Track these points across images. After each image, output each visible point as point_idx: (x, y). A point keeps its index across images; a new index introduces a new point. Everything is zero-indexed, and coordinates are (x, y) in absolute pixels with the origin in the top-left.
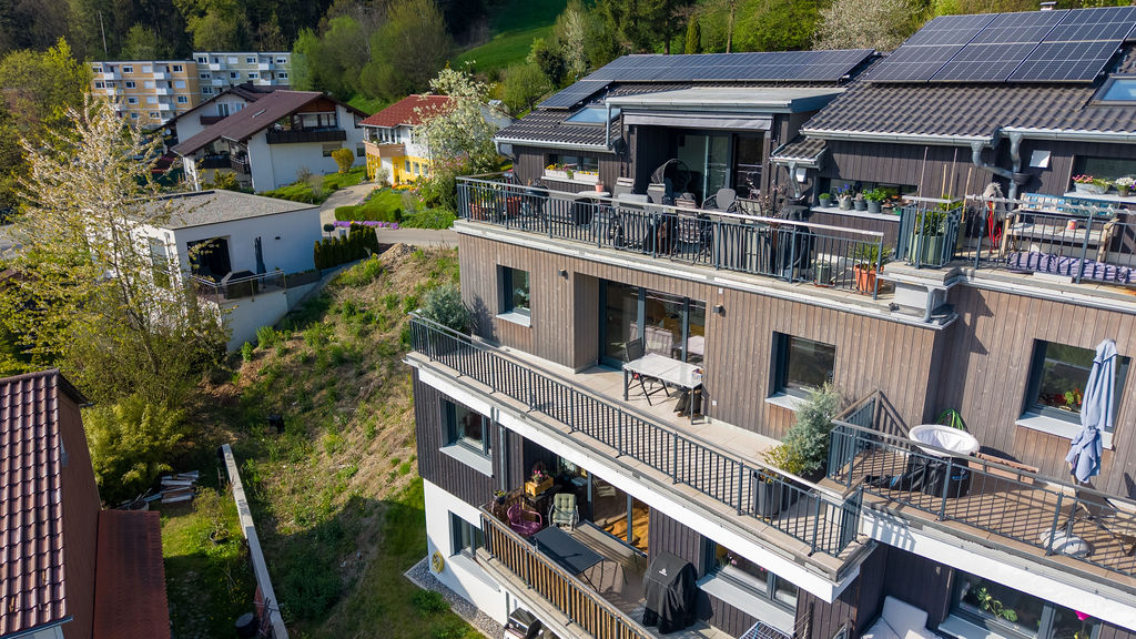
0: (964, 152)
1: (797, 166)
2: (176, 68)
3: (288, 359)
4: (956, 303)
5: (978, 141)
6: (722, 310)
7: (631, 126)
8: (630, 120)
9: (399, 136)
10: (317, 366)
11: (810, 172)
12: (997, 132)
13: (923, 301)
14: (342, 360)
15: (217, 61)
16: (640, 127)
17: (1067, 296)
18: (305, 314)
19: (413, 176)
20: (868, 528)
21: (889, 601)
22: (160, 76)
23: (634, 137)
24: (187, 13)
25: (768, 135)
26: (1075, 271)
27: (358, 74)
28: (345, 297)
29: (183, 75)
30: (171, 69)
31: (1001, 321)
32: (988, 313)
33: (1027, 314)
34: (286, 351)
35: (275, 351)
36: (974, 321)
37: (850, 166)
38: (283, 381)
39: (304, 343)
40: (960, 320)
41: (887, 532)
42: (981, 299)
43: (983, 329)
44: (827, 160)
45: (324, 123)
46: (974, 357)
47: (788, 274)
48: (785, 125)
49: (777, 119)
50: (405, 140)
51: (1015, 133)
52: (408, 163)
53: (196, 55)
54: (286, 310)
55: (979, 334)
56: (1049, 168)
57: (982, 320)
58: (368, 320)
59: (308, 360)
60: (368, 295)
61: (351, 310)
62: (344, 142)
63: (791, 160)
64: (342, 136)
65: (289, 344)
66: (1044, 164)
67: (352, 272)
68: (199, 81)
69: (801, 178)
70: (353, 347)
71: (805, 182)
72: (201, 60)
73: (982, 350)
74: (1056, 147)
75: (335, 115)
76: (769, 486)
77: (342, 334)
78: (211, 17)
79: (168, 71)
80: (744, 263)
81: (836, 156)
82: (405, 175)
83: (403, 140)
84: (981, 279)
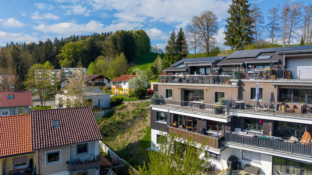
0: (239, 66)
1: (217, 70)
2: (57, 71)
3: (106, 124)
4: (240, 84)
5: (241, 64)
6: (207, 90)
7: (189, 66)
8: (189, 65)
9: (120, 84)
10: (113, 125)
11: (218, 71)
12: (243, 63)
13: (236, 84)
14: (119, 123)
15: (67, 70)
16: (190, 66)
17: (254, 81)
18: (108, 115)
19: (123, 92)
20: (231, 114)
21: (235, 128)
22: (53, 73)
23: (189, 68)
24: (59, 59)
25: (212, 66)
26: (254, 78)
27: (105, 72)
28: (117, 112)
29: (59, 73)
30: (56, 71)
31: (246, 86)
32: (245, 85)
33: (250, 84)
34: (106, 122)
35: (103, 122)
36: (243, 87)
37: (224, 69)
38: (106, 128)
39: (110, 120)
40: (241, 87)
41: (234, 114)
42: (243, 83)
43: (245, 88)
44: (221, 68)
45: (100, 82)
46: (244, 91)
47: (217, 83)
48: (214, 64)
49: (213, 63)
50: (122, 84)
51: (246, 63)
52: (122, 90)
53: (62, 68)
54: (104, 115)
55: (244, 89)
56: (251, 67)
57: (244, 86)
58: (123, 116)
59: (111, 124)
60: (122, 111)
61: (119, 114)
62: (105, 86)
63: (215, 69)
64: (104, 85)
65: (106, 121)
66: (250, 67)
67: (118, 107)
68: (62, 74)
69: (217, 72)
70: (121, 121)
71: (218, 72)
72: (63, 69)
73: (245, 91)
74: (252, 64)
75: (103, 80)
76: (217, 109)
77: (118, 119)
78: (65, 60)
79: (55, 72)
80: (210, 83)
81: (222, 68)
82: (121, 92)
83: (121, 84)
84: (243, 80)
